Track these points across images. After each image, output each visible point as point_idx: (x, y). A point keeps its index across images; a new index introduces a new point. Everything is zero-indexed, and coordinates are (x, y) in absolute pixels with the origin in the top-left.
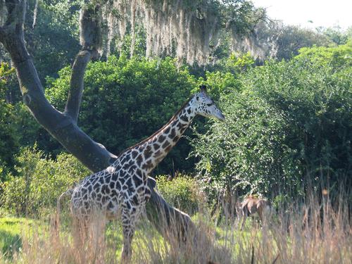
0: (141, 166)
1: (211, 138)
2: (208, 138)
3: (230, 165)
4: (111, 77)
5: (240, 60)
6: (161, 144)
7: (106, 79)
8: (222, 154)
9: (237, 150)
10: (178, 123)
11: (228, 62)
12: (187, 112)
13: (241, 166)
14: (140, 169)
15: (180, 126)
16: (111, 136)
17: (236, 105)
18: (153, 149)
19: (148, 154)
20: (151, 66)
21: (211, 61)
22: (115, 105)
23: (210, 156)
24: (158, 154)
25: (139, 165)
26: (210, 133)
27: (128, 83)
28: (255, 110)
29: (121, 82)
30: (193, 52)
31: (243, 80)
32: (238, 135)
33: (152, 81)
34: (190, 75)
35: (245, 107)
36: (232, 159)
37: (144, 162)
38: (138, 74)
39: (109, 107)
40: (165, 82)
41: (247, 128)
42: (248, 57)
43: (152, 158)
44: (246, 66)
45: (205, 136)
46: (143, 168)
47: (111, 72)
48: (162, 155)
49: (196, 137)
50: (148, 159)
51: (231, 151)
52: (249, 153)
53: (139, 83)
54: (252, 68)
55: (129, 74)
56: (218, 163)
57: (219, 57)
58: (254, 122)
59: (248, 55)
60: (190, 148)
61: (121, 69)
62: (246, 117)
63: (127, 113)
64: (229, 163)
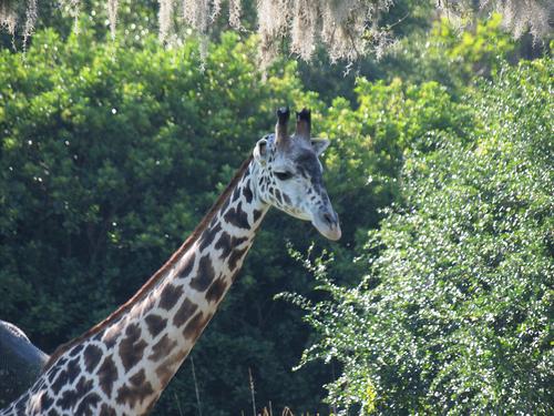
0: (115, 394)
1: (377, 299)
2: (366, 298)
3: (440, 388)
4: (42, 104)
5: (468, 40)
6: (169, 315)
7: (26, 110)
8: (414, 353)
9: (464, 338)
10: (218, 236)
11: (429, 48)
12: (242, 198)
13: (475, 391)
14: (112, 403)
15: (227, 244)
16: (44, 299)
17: (457, 189)
18: (145, 335)
19: (131, 353)
20: (174, 63)
21: (374, 43)
22: (56, 194)
23: (373, 358)
24: (163, 347)
25: (108, 391)
26: (373, 284)
27: (98, 120)
28: (521, 205)
29: (77, 119)
30: (312, 17)
31: (478, 105)
32: (464, 290)
33: (177, 111)
34: (305, 90)
35: (488, 195)
36: (446, 368)
37: (123, 379)
38: (131, 90)
39: (36, 202)
40: (222, 117)
41: (496, 264)
42: (497, 31)
43: (146, 365)
44: (486, 61)
45: (355, 292)
46: (120, 400)
47: (44, 85)
48: (175, 351)
49: (325, 295)
50: (135, 370)
51: (441, 340)
52: (501, 349)
53: (135, 119)
54: (506, 67)
55: (100, 93)
56: (399, 382)
57: (399, 32)
58: (519, 244)
59: (491, 24)
60: (307, 334)
61: (77, 73)
62: (489, 229)
63: (96, 219)
64: (436, 381)
